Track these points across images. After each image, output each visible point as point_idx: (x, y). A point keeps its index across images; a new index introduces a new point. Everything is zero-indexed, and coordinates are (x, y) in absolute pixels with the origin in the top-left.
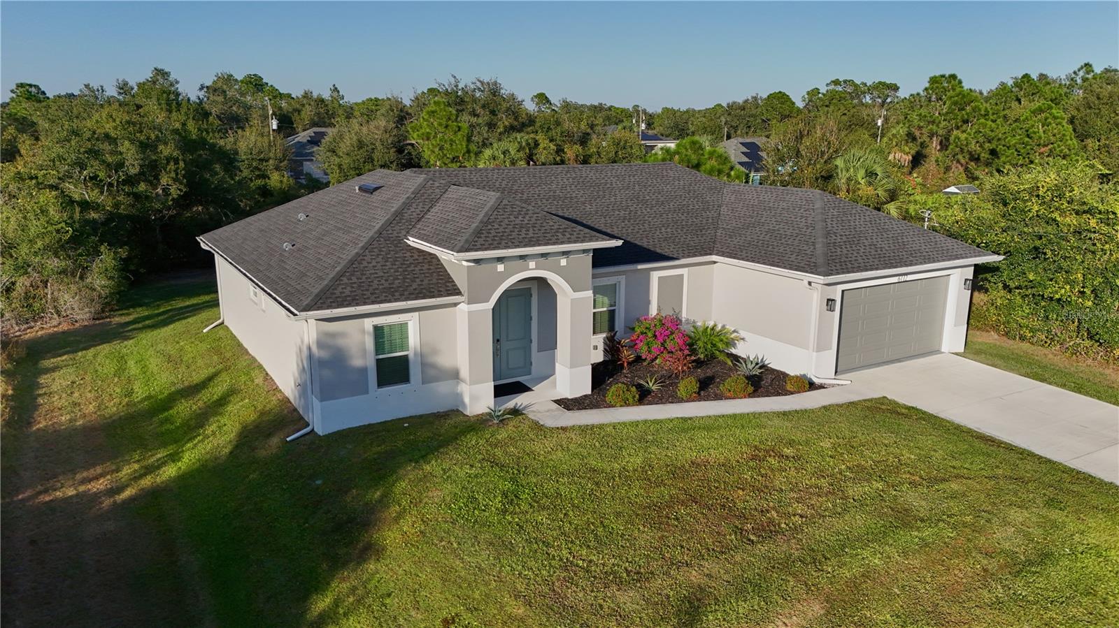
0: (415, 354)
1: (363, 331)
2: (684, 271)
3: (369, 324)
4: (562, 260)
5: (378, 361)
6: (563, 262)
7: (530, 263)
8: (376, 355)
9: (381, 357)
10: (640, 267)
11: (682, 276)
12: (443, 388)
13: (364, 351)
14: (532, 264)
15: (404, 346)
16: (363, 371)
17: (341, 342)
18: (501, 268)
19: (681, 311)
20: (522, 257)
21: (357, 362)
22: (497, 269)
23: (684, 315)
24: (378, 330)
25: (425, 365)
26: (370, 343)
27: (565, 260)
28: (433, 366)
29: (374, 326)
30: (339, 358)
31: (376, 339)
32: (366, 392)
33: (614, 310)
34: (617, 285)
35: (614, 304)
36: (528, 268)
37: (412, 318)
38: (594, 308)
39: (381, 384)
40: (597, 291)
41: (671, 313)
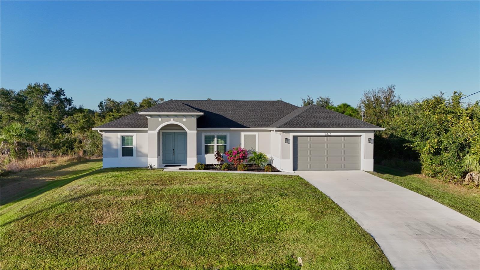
0: (135, 147)
1: (117, 138)
3: (119, 135)
4: (184, 119)
5: (123, 148)
7: (171, 119)
8: (122, 145)
9: (124, 146)
11: (255, 135)
12: (143, 159)
13: (117, 144)
14: (172, 119)
15: (132, 145)
16: (117, 150)
17: (110, 140)
18: (160, 119)
19: (255, 149)
20: (168, 116)
21: (115, 147)
23: (257, 150)
24: (123, 138)
25: (137, 151)
26: (120, 142)
28: (140, 152)
29: (121, 136)
30: (109, 145)
31: (122, 140)
32: (118, 157)
33: (226, 145)
34: (226, 136)
35: (226, 143)
36: (170, 121)
37: (134, 135)
38: (217, 144)
39: (123, 155)
40: (218, 137)
41: (251, 149)
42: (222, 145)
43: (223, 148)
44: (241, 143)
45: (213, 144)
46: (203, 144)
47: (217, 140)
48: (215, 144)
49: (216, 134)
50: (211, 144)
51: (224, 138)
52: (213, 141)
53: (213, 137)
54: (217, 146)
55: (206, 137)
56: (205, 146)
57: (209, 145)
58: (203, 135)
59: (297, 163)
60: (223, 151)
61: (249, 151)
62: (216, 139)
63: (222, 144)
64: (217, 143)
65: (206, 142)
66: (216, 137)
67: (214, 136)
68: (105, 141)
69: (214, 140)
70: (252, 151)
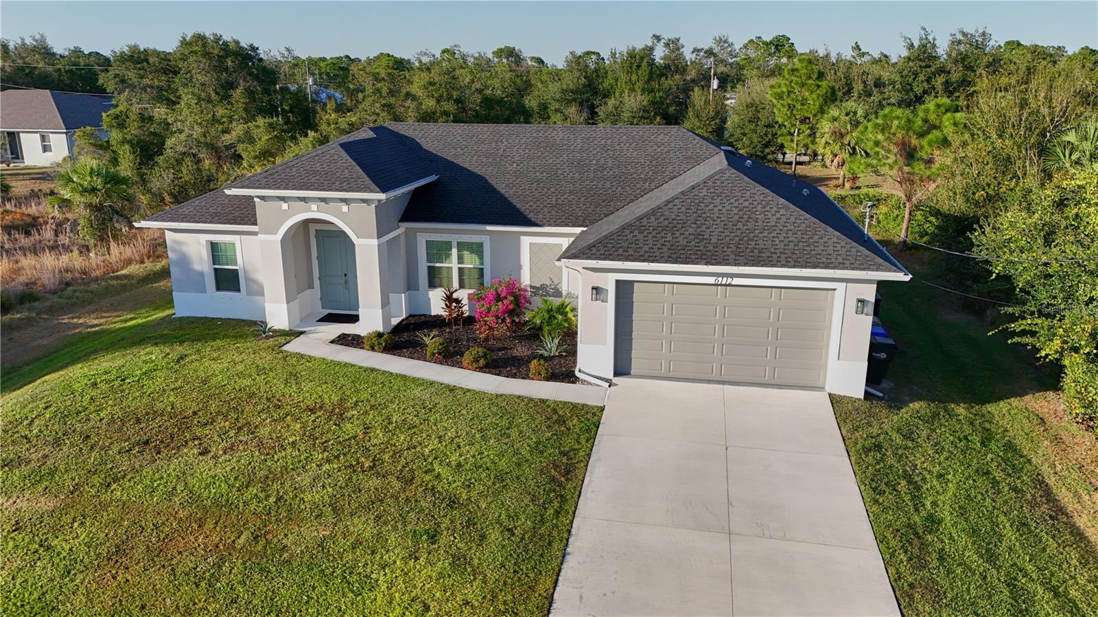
0: (241, 270)
1: (199, 243)
3: (203, 238)
4: (343, 207)
5: (216, 270)
6: (345, 208)
7: (311, 205)
8: (214, 264)
9: (216, 267)
11: (561, 245)
13: (202, 260)
14: (314, 207)
15: (236, 264)
16: (202, 274)
17: (184, 249)
18: (285, 206)
19: (561, 282)
20: (303, 199)
21: (197, 267)
22: (281, 208)
23: (564, 288)
24: (214, 246)
25: (247, 279)
26: (205, 254)
27: (347, 207)
28: (255, 282)
29: (206, 241)
30: (184, 261)
31: (212, 252)
32: (206, 292)
33: (483, 269)
34: (482, 243)
35: (482, 263)
36: (310, 210)
37: (235, 240)
38: (459, 263)
39: (218, 288)
40: (461, 246)
41: (548, 282)
42: (472, 266)
43: (476, 274)
44: (522, 264)
45: (449, 263)
46: (423, 264)
47: (458, 255)
48: (453, 264)
49: (455, 239)
50: (442, 262)
51: (477, 249)
52: (448, 256)
53: (448, 246)
54: (461, 270)
55: (429, 245)
56: (429, 267)
57: (438, 265)
58: (422, 241)
59: (631, 354)
60: (475, 282)
61: (543, 287)
62: (454, 251)
63: (471, 264)
64: (461, 260)
65: (429, 260)
66: (454, 244)
67: (451, 242)
68: (174, 250)
69: (451, 254)
70: (553, 289)
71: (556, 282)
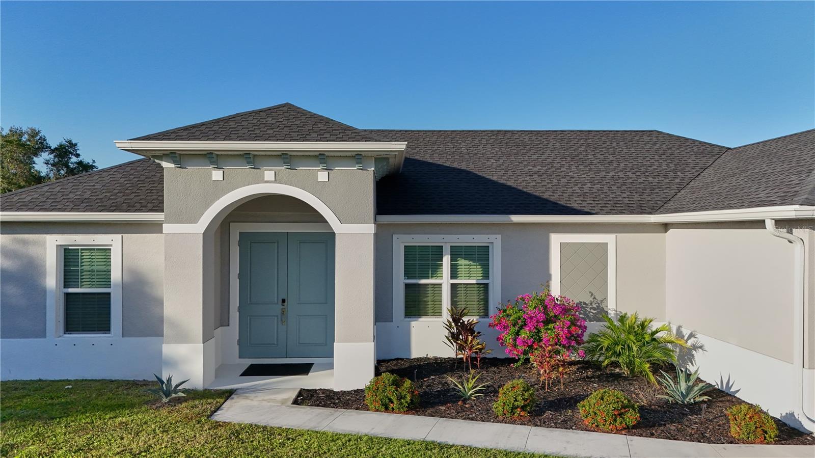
0: (115, 294)
2: (609, 239)
4: (320, 173)
5: (67, 296)
6: (323, 176)
8: (66, 286)
9: (71, 290)
10: (516, 218)
11: (605, 245)
14: (269, 175)
15: (107, 284)
19: (606, 299)
20: (249, 158)
22: (211, 176)
23: (611, 306)
24: (69, 256)
27: (326, 173)
29: (59, 246)
31: (65, 266)
32: (44, 336)
33: (487, 285)
34: (488, 247)
35: (486, 275)
36: (260, 180)
37: (112, 241)
38: (452, 278)
39: (69, 329)
40: (456, 253)
41: (587, 299)
42: (474, 281)
45: (437, 278)
46: (399, 281)
47: (452, 265)
48: (445, 280)
49: (447, 241)
50: (427, 278)
51: (481, 255)
52: (436, 268)
53: (438, 253)
54: (454, 287)
55: (409, 251)
56: (407, 286)
57: (421, 282)
58: (400, 244)
60: (476, 306)
61: (581, 306)
62: (446, 260)
63: (469, 278)
64: (454, 275)
65: (408, 274)
66: (447, 250)
67: (442, 247)
69: (441, 265)
70: (594, 309)
71: (599, 298)
